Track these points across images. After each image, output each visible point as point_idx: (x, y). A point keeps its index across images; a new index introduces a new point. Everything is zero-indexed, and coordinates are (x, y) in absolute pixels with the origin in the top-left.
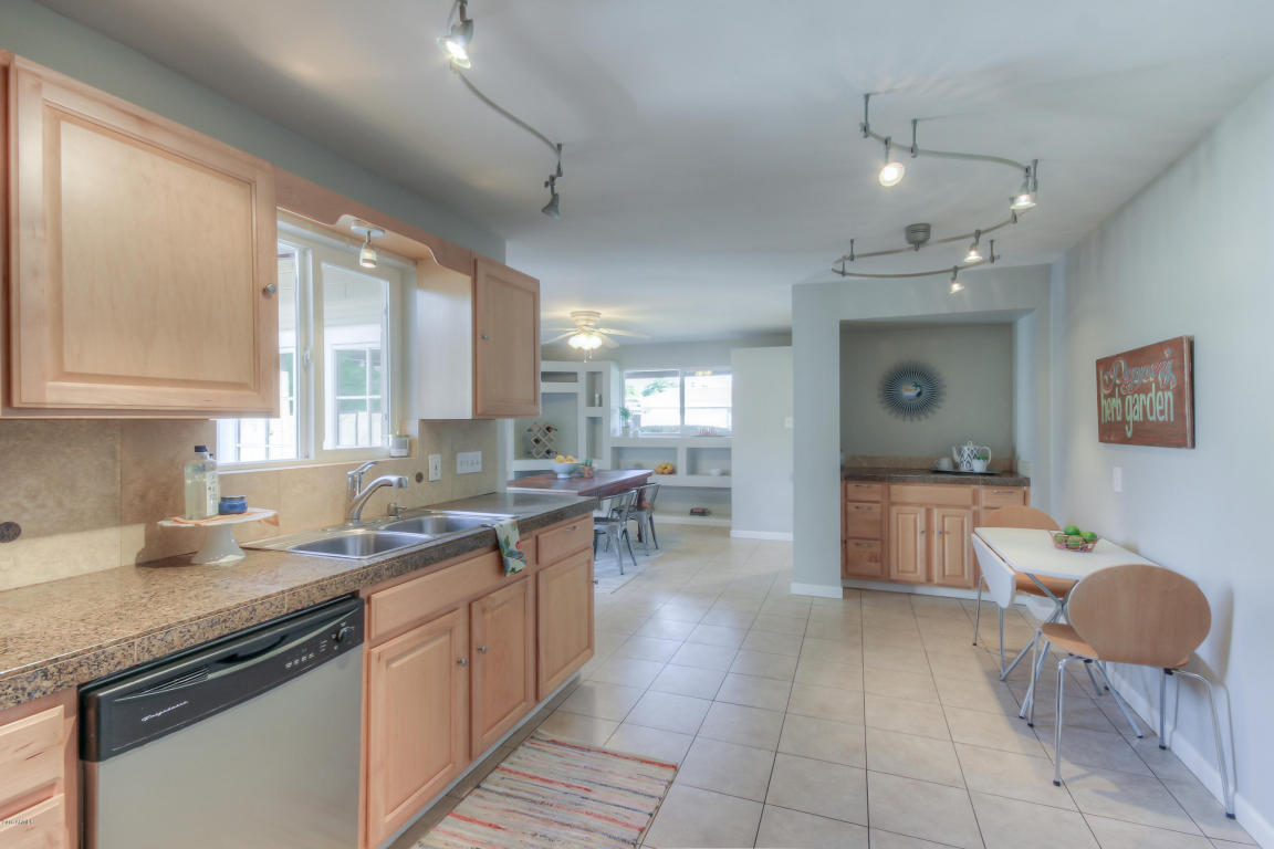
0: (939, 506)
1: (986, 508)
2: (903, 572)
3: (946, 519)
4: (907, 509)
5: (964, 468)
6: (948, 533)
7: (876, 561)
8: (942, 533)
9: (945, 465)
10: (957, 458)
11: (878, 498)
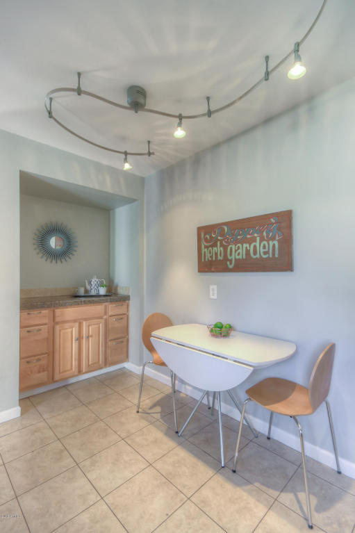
0: (86, 319)
1: (111, 316)
2: (63, 372)
3: (90, 327)
4: (67, 325)
5: (93, 293)
6: (91, 336)
7: (44, 371)
8: (88, 337)
9: (82, 292)
10: (88, 287)
11: (46, 321)
